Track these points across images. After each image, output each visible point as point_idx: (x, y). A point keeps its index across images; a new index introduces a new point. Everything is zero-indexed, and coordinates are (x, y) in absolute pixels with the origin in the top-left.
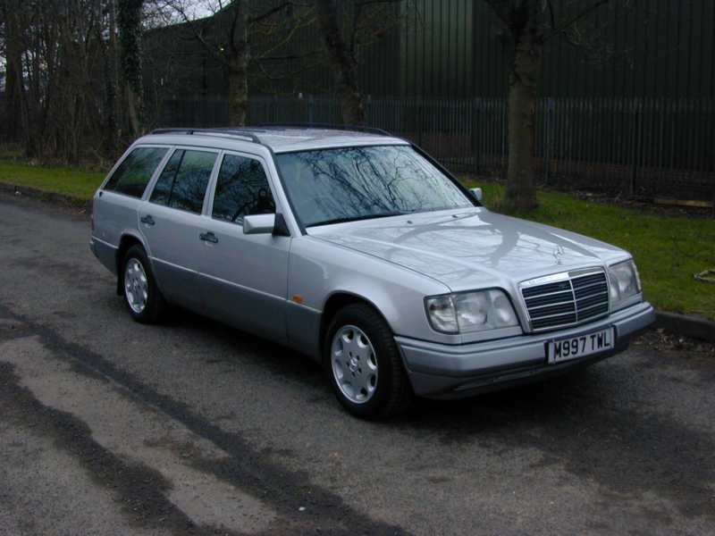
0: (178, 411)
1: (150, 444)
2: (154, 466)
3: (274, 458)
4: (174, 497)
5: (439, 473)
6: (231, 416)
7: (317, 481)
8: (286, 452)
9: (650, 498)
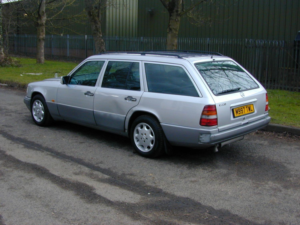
0: (79, 162)
1: (76, 174)
2: (83, 182)
3: (128, 177)
4: (98, 192)
5: (193, 179)
6: (101, 162)
7: (149, 184)
8: (131, 175)
9: (271, 184)
